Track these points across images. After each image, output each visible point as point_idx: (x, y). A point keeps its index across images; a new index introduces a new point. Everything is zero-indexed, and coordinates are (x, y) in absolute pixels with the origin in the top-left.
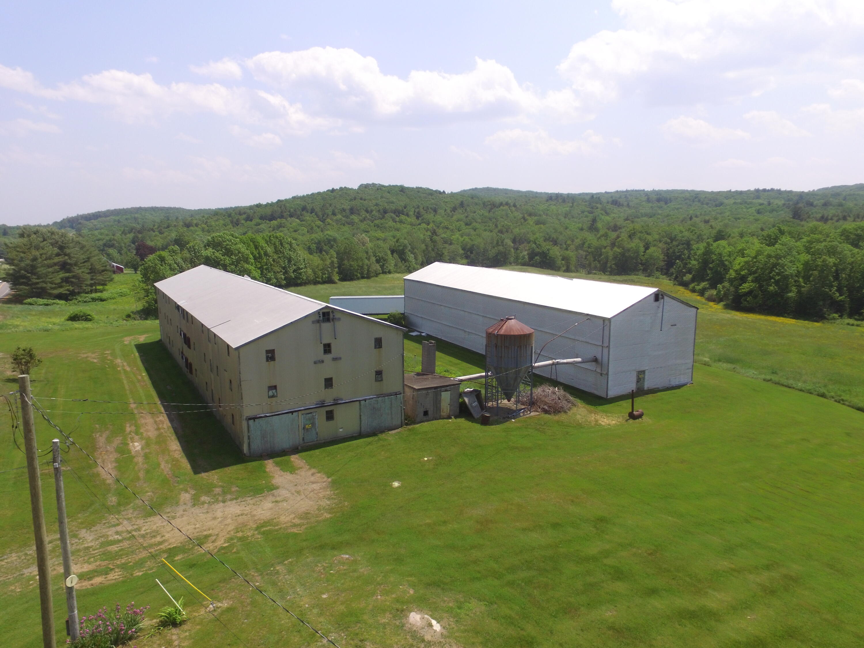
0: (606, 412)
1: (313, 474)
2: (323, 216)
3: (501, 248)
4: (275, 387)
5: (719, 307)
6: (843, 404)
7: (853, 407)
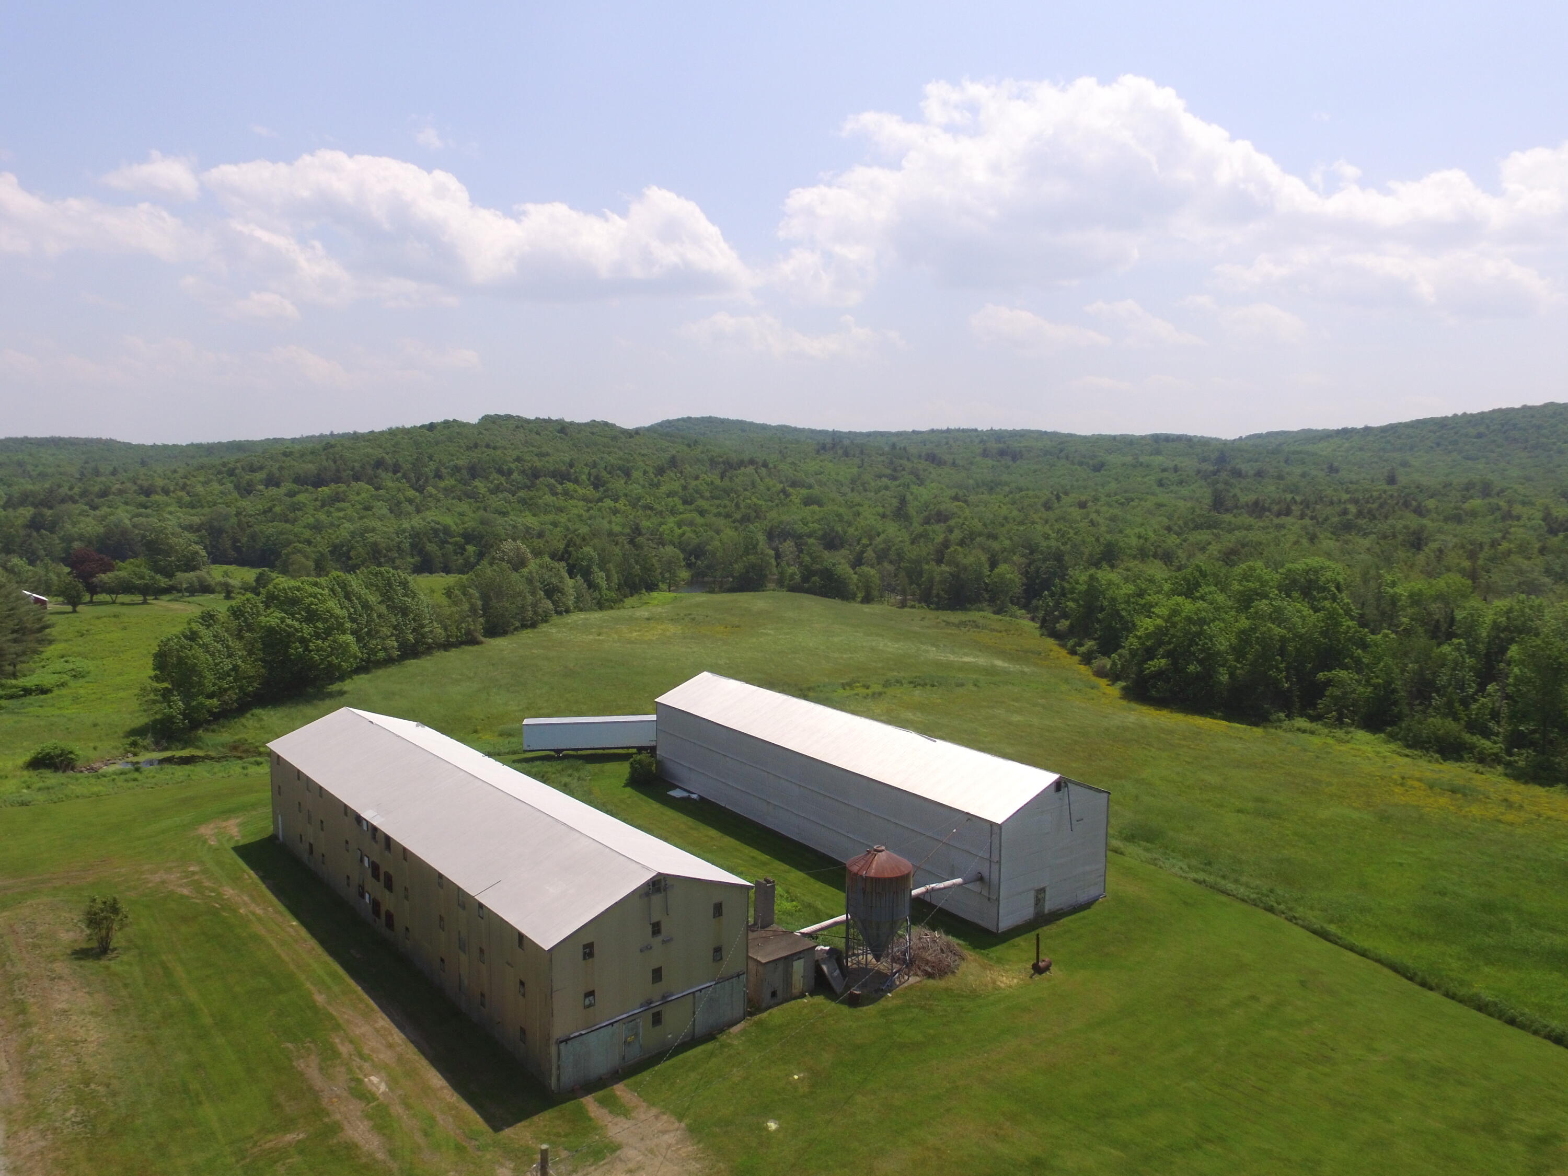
0: (999, 961)
1: (657, 1117)
2: (418, 479)
3: (752, 558)
4: (591, 994)
5: (1114, 691)
6: (1296, 924)
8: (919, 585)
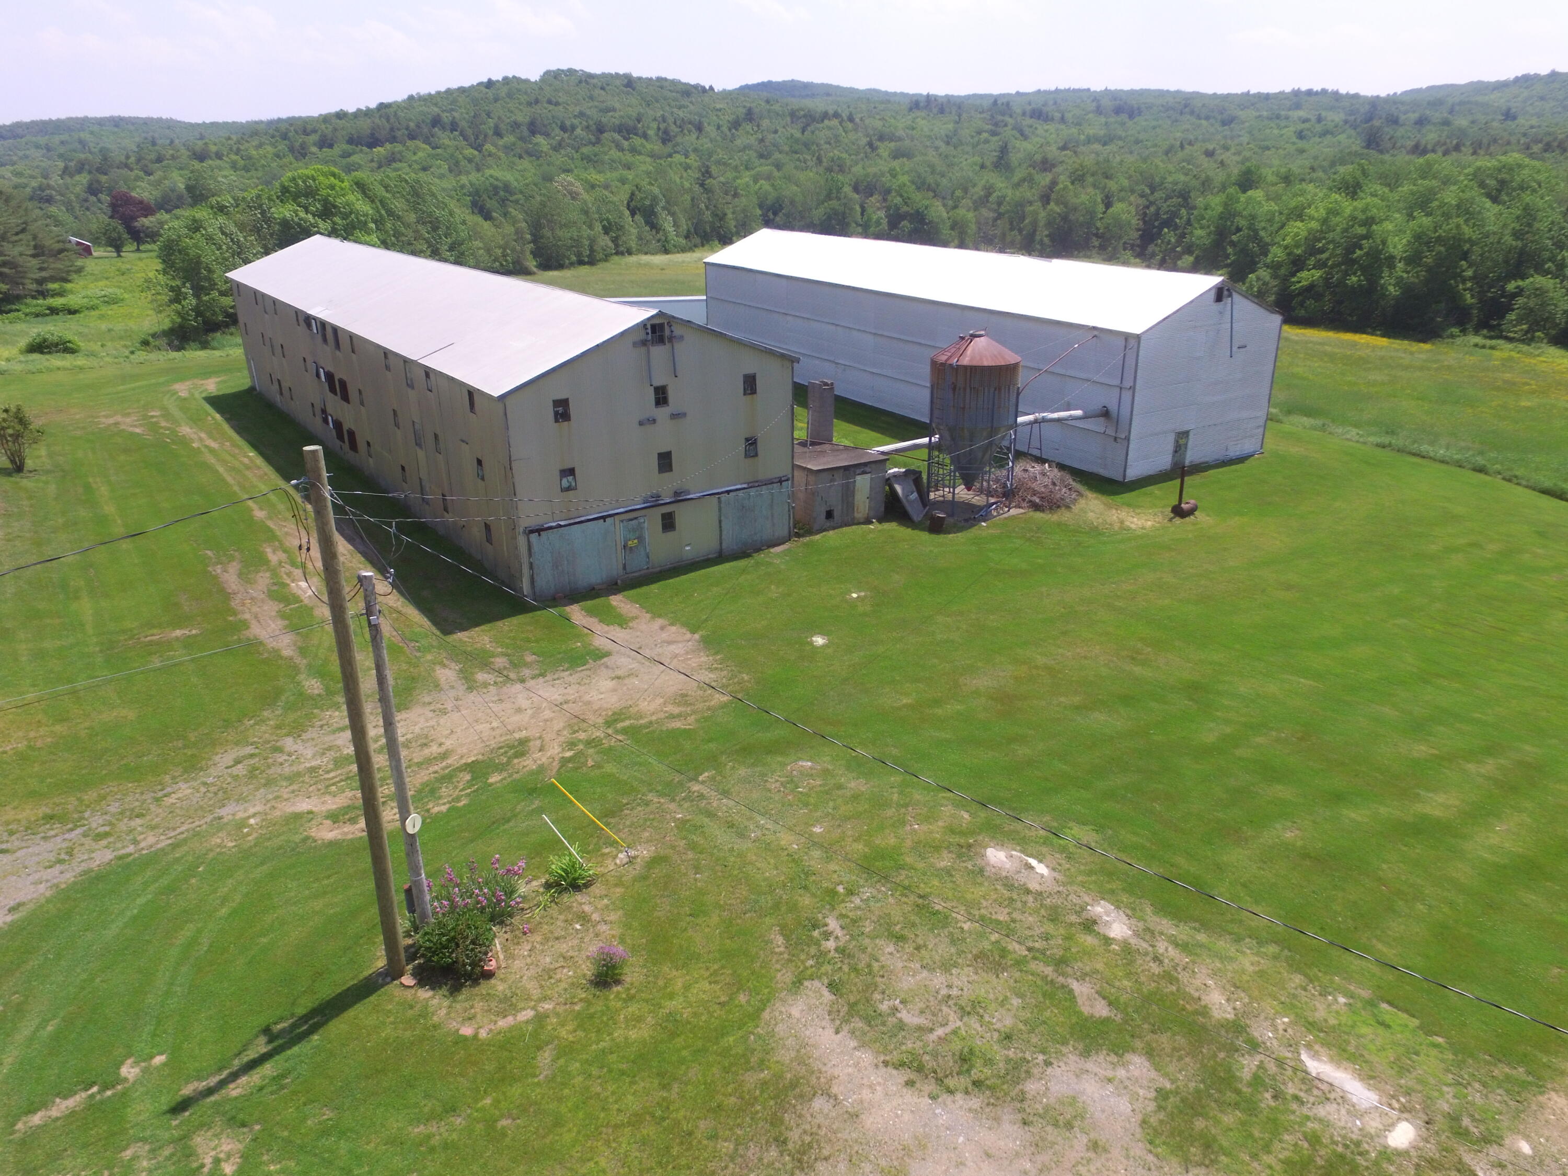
0: (1129, 505)
1: (662, 628)
2: (477, 138)
3: (834, 203)
4: (571, 472)
6: (1518, 484)
7: (1534, 489)
8: (1020, 231)
